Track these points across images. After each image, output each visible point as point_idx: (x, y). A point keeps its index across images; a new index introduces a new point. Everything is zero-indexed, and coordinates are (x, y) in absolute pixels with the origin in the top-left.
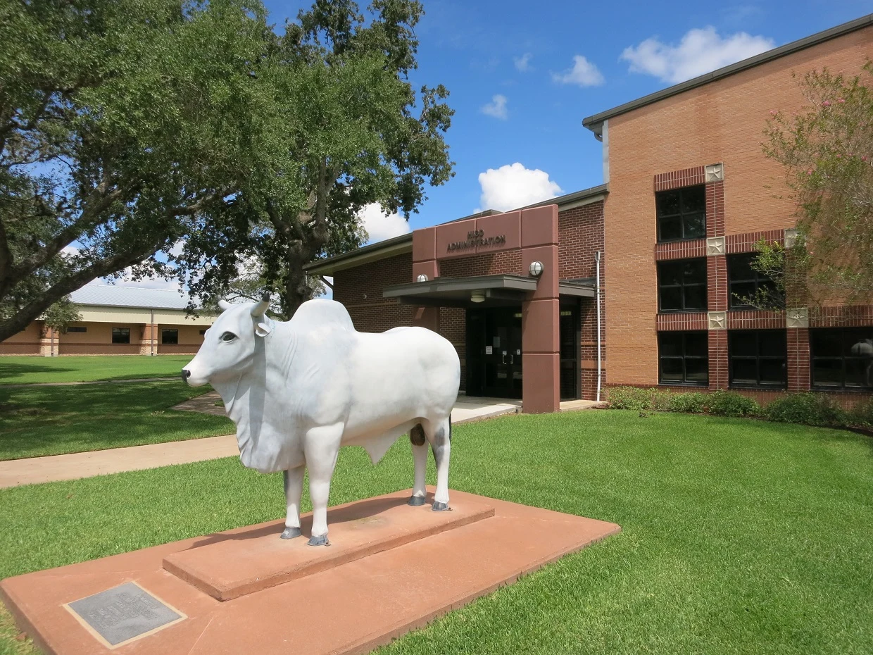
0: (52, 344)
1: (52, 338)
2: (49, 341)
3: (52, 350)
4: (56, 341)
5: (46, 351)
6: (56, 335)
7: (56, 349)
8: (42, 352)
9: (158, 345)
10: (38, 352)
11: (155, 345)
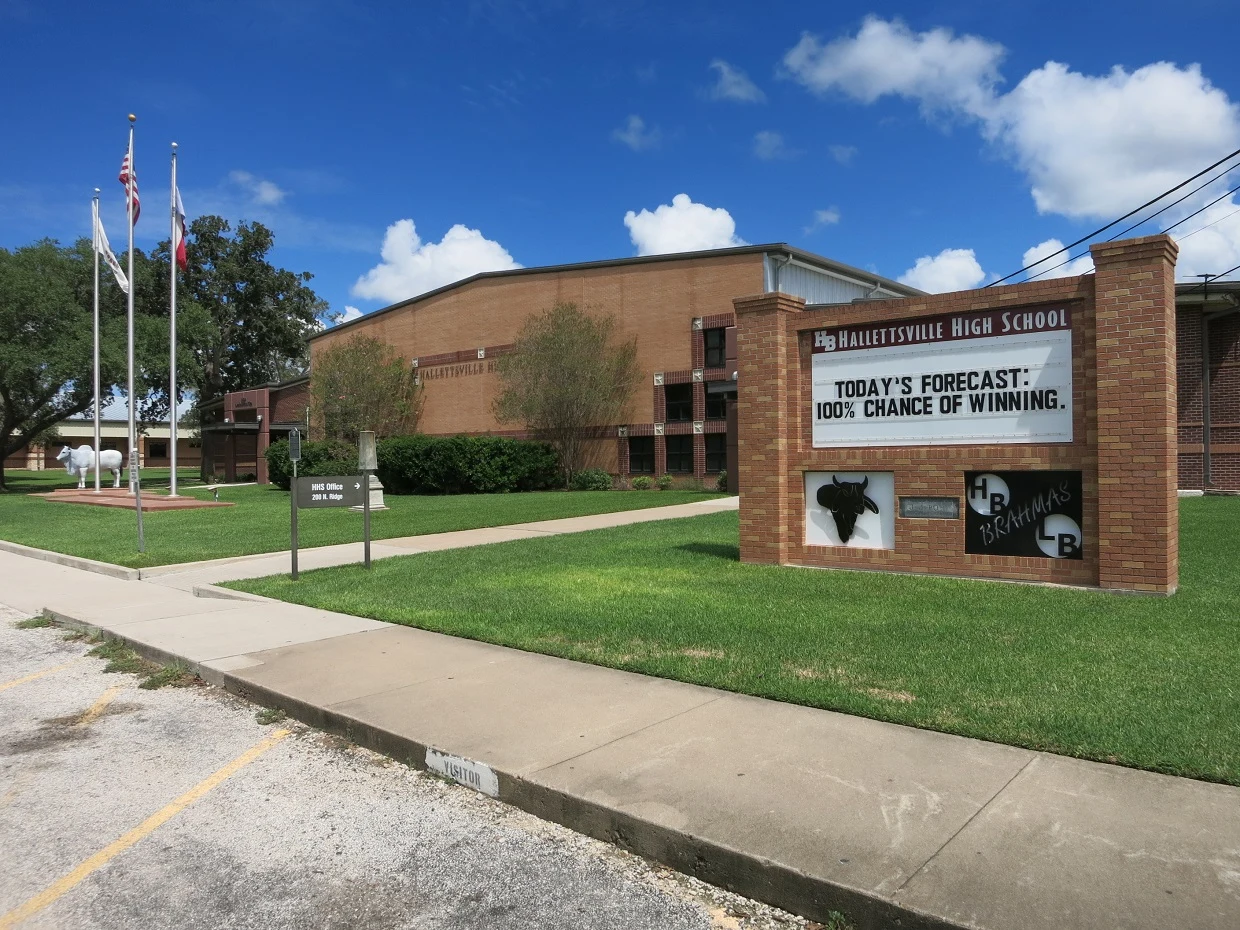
0: (38, 459)
1: (38, 453)
2: (35, 455)
3: (38, 464)
4: (42, 455)
5: (33, 466)
6: (42, 449)
7: (42, 463)
8: (29, 467)
9: (145, 459)
10: (25, 466)
11: (141, 459)
